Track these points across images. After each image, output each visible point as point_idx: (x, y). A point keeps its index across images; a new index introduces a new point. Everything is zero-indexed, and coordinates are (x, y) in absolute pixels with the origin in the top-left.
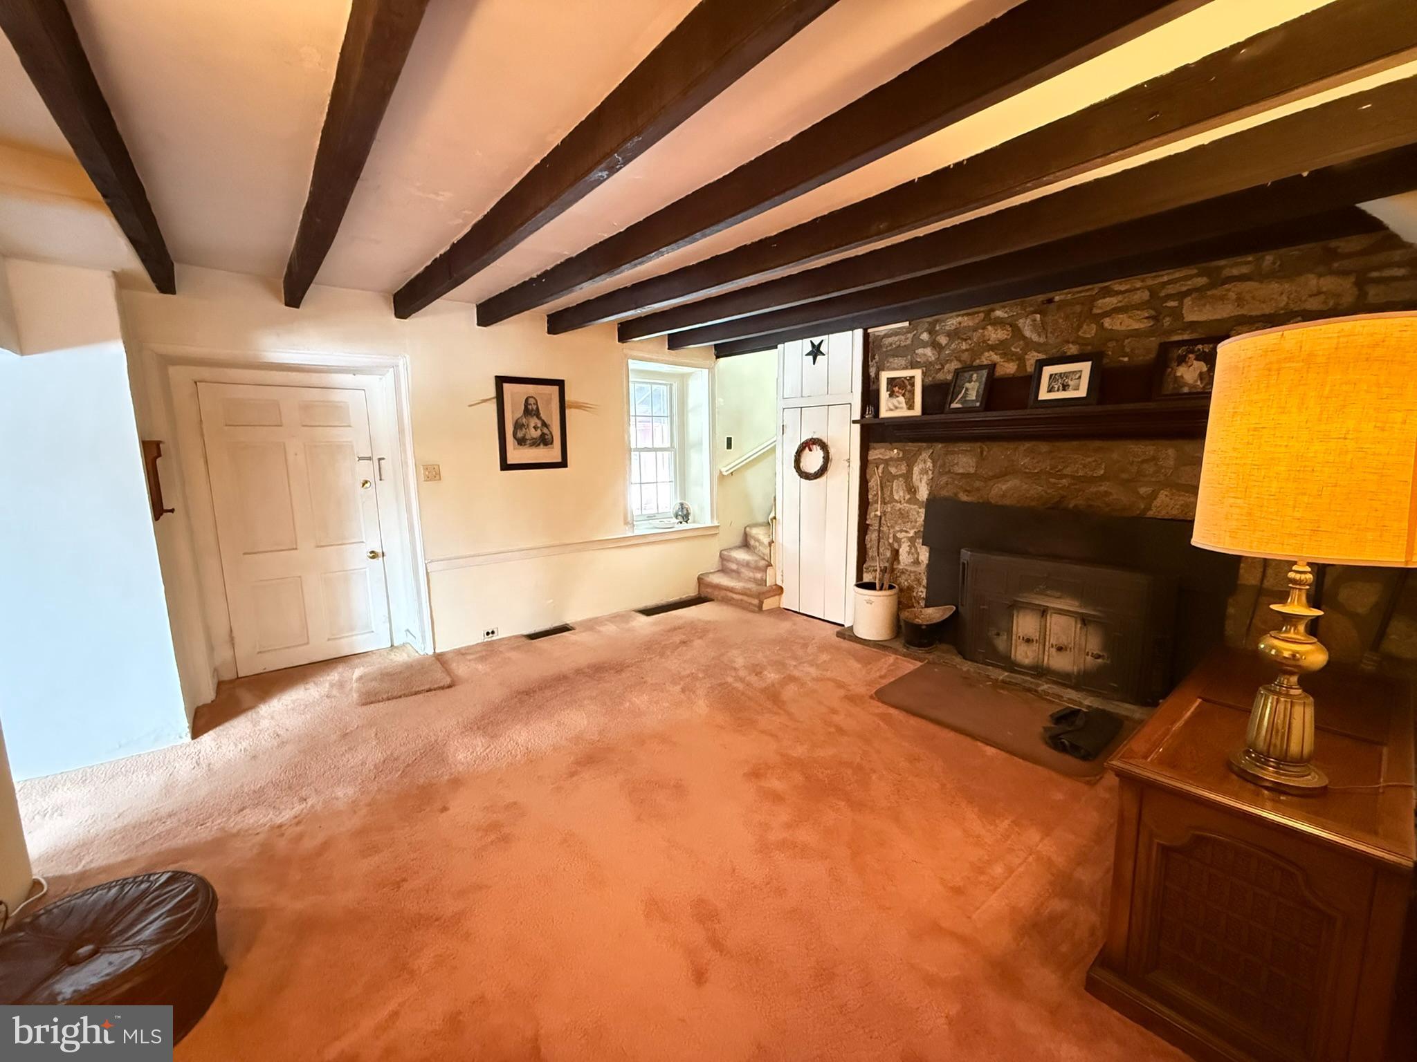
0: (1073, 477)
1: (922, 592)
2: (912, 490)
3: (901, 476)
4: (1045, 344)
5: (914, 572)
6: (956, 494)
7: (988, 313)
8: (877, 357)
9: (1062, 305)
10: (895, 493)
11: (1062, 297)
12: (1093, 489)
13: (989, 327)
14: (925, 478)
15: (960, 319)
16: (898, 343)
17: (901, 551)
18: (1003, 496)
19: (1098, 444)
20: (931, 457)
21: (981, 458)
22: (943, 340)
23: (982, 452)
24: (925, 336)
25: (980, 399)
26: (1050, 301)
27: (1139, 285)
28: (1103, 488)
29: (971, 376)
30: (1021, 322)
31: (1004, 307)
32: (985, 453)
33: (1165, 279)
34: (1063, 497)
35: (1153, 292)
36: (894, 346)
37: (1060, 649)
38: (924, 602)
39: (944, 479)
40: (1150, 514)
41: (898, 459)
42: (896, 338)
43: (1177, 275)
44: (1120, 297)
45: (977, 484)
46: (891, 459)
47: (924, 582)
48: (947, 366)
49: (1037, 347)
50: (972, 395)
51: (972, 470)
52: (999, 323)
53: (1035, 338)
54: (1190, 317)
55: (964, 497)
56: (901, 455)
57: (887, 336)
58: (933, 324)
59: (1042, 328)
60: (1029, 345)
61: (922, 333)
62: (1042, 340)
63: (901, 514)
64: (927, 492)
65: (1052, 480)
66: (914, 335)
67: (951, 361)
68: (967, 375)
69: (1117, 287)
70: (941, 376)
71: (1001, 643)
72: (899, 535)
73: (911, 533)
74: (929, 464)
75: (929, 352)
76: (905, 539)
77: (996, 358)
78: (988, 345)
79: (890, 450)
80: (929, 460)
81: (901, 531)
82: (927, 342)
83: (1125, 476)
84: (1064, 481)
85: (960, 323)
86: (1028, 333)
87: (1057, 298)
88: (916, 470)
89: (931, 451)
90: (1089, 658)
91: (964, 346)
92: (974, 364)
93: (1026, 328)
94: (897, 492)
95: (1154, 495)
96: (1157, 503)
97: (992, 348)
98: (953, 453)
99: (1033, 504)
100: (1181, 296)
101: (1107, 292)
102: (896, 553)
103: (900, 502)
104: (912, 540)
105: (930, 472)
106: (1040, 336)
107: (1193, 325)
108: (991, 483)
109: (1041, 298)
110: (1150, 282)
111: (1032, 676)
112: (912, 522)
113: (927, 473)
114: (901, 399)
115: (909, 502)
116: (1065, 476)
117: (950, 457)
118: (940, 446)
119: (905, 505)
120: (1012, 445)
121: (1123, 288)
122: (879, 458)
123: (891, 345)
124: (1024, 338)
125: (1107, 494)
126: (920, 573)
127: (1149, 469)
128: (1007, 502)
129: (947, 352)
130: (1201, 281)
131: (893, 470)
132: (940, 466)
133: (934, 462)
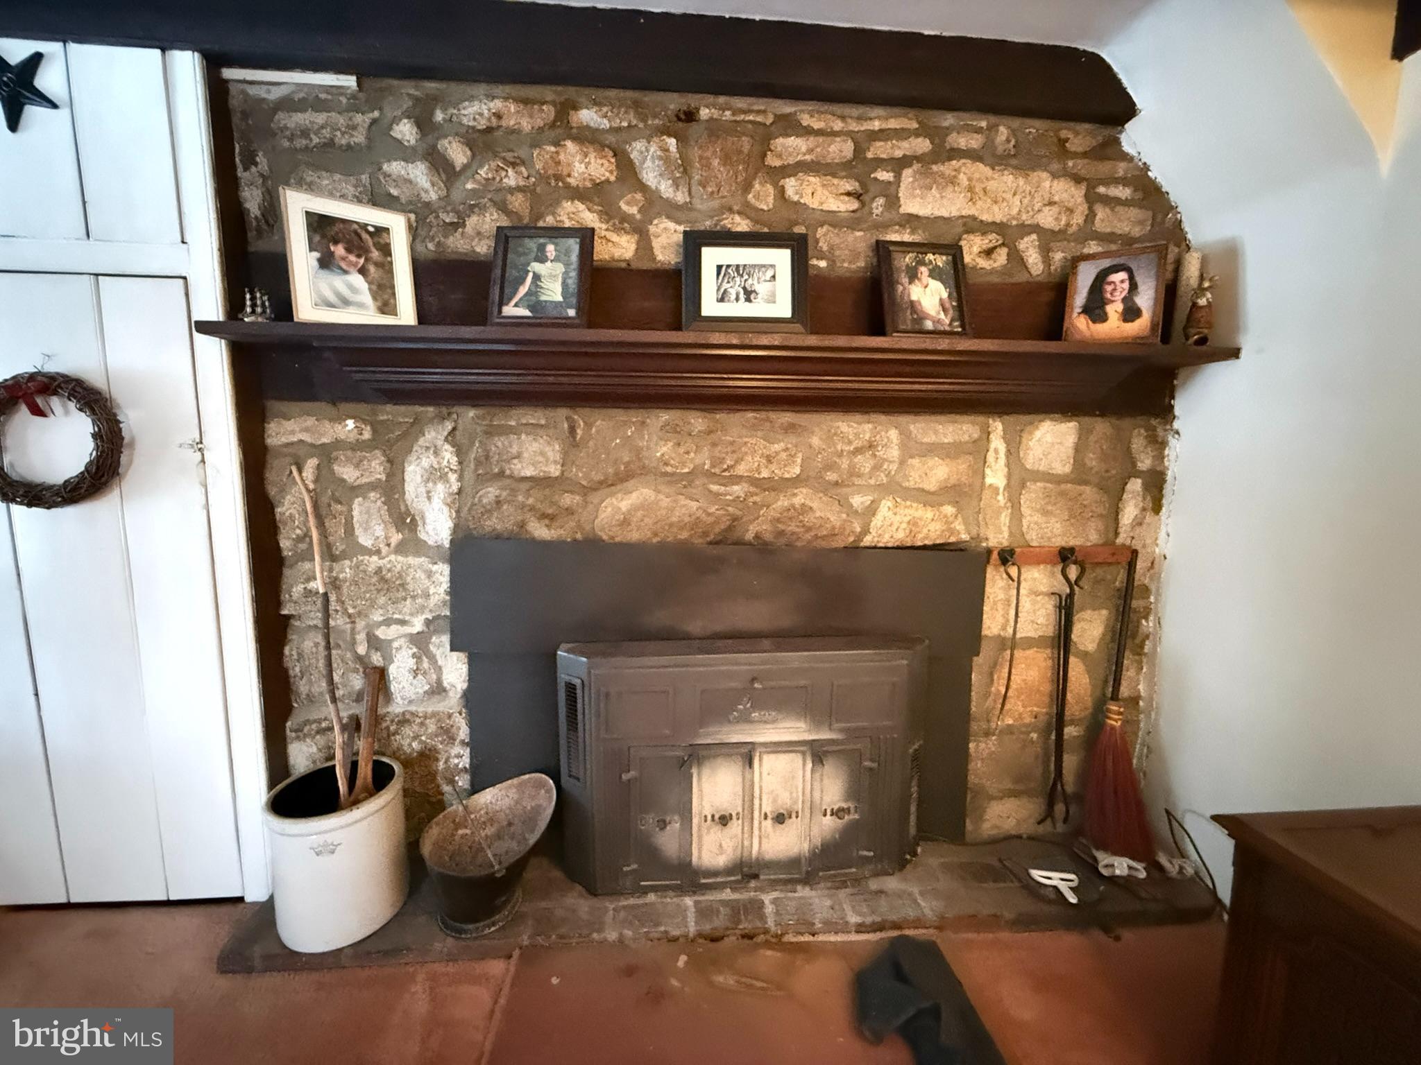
0: (754, 482)
1: (459, 756)
2: (405, 521)
3: (373, 486)
4: (687, 207)
5: (434, 714)
6: (522, 525)
7: (566, 109)
8: (260, 158)
9: (715, 130)
10: (358, 531)
11: (715, 113)
12: (782, 502)
13: (569, 143)
14: (440, 490)
15: (497, 105)
16: (326, 133)
17: (392, 671)
18: (625, 522)
19: (787, 417)
20: (451, 437)
21: (572, 442)
22: (458, 154)
23: (572, 430)
24: (406, 131)
25: (574, 301)
26: (690, 116)
27: (838, 125)
28: (797, 501)
29: (542, 248)
30: (637, 149)
31: (596, 103)
32: (579, 432)
33: (876, 125)
34: (735, 519)
35: (862, 142)
36: (316, 140)
37: (780, 819)
38: (467, 777)
39: (491, 492)
40: (867, 541)
41: (358, 446)
42: (320, 118)
43: (893, 124)
44: (812, 141)
45: (568, 500)
46: (338, 444)
47: (463, 732)
48: (472, 222)
49: (672, 210)
50: (553, 292)
51: (555, 471)
52: (588, 137)
53: (666, 189)
54: (911, 205)
55: (540, 531)
56: (367, 435)
57: (288, 104)
58: (432, 101)
59: (682, 170)
60: (654, 205)
61: (396, 120)
62: (681, 197)
63: (383, 580)
64: (450, 524)
65: (714, 488)
66: (374, 122)
67: (482, 209)
68: (532, 244)
69: (806, 120)
70: (457, 244)
71: (668, 842)
72: (381, 633)
73: (418, 625)
74: (449, 455)
75: (419, 174)
76: (402, 641)
77: (590, 218)
78: (568, 186)
79: (331, 420)
80: (447, 447)
81: (388, 622)
82: (413, 148)
83: (831, 476)
84: (738, 490)
85: (498, 116)
86: (651, 175)
87: (704, 113)
88: (414, 472)
89: (449, 426)
90: (829, 821)
91: (511, 179)
92: (541, 224)
93: (648, 163)
94: (366, 530)
95: (872, 510)
96: (877, 522)
97: (578, 194)
98: (506, 431)
99: (684, 535)
100: (899, 164)
101: (790, 126)
102: (379, 679)
103: (378, 552)
104: (420, 642)
105: (453, 477)
106: (676, 185)
107: (912, 220)
108: (594, 498)
109: (674, 102)
110: (854, 126)
111: (734, 887)
112: (414, 597)
113: (443, 477)
114: (357, 280)
115: (401, 549)
116: (738, 479)
117: (500, 442)
118: (471, 413)
119: (393, 557)
120: (635, 416)
121: (817, 125)
122: (301, 441)
123: (305, 133)
124: (643, 187)
125: (805, 509)
126: (450, 716)
127: (865, 463)
128: (634, 536)
129: (469, 186)
130: (922, 145)
131: (347, 473)
132: (478, 463)
133: (460, 452)
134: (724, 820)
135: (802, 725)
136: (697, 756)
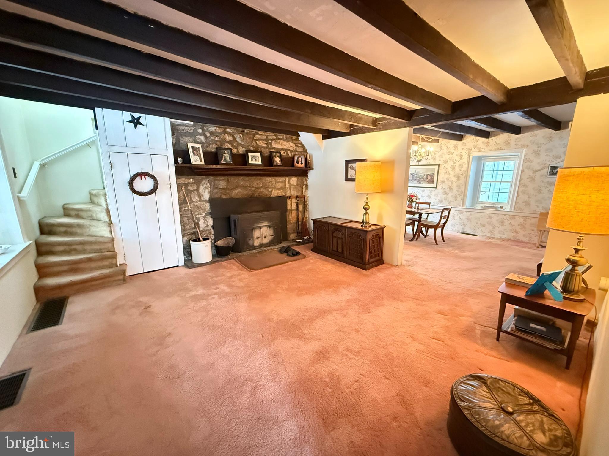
0: (256, 187)
1: (212, 237)
2: (200, 196)
3: (194, 190)
4: (243, 145)
5: (208, 230)
6: (221, 196)
7: (225, 129)
8: (175, 134)
9: (247, 134)
10: (192, 199)
11: (247, 131)
12: (259, 191)
13: (226, 134)
14: (207, 190)
15: (215, 128)
16: (187, 130)
17: (200, 223)
18: (237, 195)
19: (259, 177)
20: (208, 182)
21: (228, 182)
22: (208, 135)
23: (228, 180)
24: (200, 131)
25: (231, 160)
26: (243, 131)
27: (264, 134)
28: (262, 190)
29: (224, 151)
30: (236, 136)
31: (230, 129)
32: (229, 180)
33: (269, 134)
34: (253, 194)
35: (267, 136)
36: (185, 131)
37: (265, 237)
38: (214, 240)
39: (216, 191)
40: (271, 196)
41: (192, 183)
42: (186, 128)
43: (271, 134)
44: (261, 136)
45: (227, 192)
46: (189, 183)
47: (213, 232)
48: (211, 146)
49: (243, 146)
50: (228, 159)
51: (226, 187)
52: (229, 134)
53: (240, 142)
54: (274, 146)
55: (224, 197)
56: (194, 181)
57: (180, 125)
58: (204, 126)
59: (243, 140)
60: (239, 144)
61: (199, 129)
62: (243, 143)
63: (198, 207)
64: (209, 196)
65: (250, 189)
66: (195, 129)
67: (213, 144)
68: (223, 151)
69: (260, 133)
70: (209, 149)
71: (250, 242)
72: (197, 216)
73: (204, 214)
74: (208, 185)
75: (202, 138)
76: (201, 217)
77: (230, 147)
78: (226, 141)
79: (188, 179)
80: (208, 183)
81: (198, 214)
82: (201, 133)
83: (266, 186)
84: (253, 189)
85: (216, 130)
86: (238, 140)
87: (245, 131)
88: (201, 188)
89: (208, 180)
90: (271, 237)
91: (217, 139)
92: (222, 147)
93: (238, 138)
94: (194, 198)
95: (272, 191)
96: (272, 193)
97: (227, 142)
98: (217, 180)
99: (246, 196)
100: (272, 140)
101: (258, 134)
102: (197, 225)
103: (196, 202)
104: (204, 217)
105: (209, 188)
106: (242, 142)
107: (274, 148)
108: (232, 191)
109: (241, 129)
110: (266, 134)
111: (259, 248)
112: (203, 210)
113: (208, 189)
114: (197, 156)
115: (200, 201)
116: (253, 187)
117: (216, 182)
118: (212, 177)
119: (199, 203)
120: (238, 177)
121: (261, 134)
122: (182, 183)
123: (183, 130)
124: (237, 141)
125: (263, 192)
126: (210, 230)
127: (270, 184)
128: (238, 197)
129: (210, 140)
130: (275, 137)
131: (190, 188)
132: (213, 186)
133: (210, 184)
134: (258, 238)
135: (267, 223)
136: (253, 229)
